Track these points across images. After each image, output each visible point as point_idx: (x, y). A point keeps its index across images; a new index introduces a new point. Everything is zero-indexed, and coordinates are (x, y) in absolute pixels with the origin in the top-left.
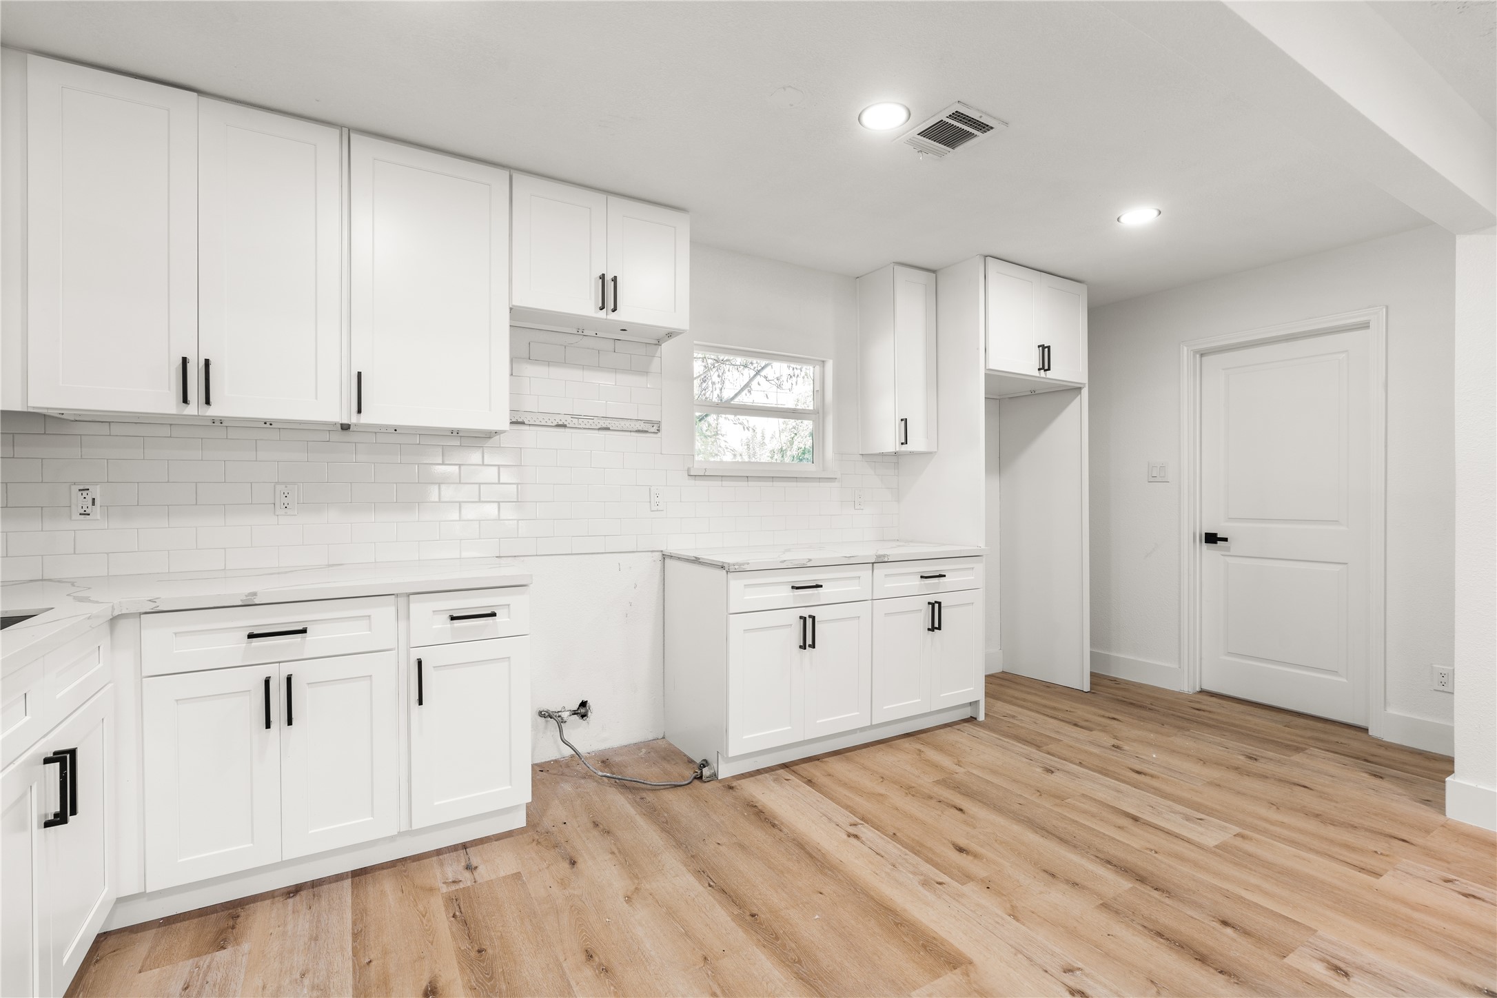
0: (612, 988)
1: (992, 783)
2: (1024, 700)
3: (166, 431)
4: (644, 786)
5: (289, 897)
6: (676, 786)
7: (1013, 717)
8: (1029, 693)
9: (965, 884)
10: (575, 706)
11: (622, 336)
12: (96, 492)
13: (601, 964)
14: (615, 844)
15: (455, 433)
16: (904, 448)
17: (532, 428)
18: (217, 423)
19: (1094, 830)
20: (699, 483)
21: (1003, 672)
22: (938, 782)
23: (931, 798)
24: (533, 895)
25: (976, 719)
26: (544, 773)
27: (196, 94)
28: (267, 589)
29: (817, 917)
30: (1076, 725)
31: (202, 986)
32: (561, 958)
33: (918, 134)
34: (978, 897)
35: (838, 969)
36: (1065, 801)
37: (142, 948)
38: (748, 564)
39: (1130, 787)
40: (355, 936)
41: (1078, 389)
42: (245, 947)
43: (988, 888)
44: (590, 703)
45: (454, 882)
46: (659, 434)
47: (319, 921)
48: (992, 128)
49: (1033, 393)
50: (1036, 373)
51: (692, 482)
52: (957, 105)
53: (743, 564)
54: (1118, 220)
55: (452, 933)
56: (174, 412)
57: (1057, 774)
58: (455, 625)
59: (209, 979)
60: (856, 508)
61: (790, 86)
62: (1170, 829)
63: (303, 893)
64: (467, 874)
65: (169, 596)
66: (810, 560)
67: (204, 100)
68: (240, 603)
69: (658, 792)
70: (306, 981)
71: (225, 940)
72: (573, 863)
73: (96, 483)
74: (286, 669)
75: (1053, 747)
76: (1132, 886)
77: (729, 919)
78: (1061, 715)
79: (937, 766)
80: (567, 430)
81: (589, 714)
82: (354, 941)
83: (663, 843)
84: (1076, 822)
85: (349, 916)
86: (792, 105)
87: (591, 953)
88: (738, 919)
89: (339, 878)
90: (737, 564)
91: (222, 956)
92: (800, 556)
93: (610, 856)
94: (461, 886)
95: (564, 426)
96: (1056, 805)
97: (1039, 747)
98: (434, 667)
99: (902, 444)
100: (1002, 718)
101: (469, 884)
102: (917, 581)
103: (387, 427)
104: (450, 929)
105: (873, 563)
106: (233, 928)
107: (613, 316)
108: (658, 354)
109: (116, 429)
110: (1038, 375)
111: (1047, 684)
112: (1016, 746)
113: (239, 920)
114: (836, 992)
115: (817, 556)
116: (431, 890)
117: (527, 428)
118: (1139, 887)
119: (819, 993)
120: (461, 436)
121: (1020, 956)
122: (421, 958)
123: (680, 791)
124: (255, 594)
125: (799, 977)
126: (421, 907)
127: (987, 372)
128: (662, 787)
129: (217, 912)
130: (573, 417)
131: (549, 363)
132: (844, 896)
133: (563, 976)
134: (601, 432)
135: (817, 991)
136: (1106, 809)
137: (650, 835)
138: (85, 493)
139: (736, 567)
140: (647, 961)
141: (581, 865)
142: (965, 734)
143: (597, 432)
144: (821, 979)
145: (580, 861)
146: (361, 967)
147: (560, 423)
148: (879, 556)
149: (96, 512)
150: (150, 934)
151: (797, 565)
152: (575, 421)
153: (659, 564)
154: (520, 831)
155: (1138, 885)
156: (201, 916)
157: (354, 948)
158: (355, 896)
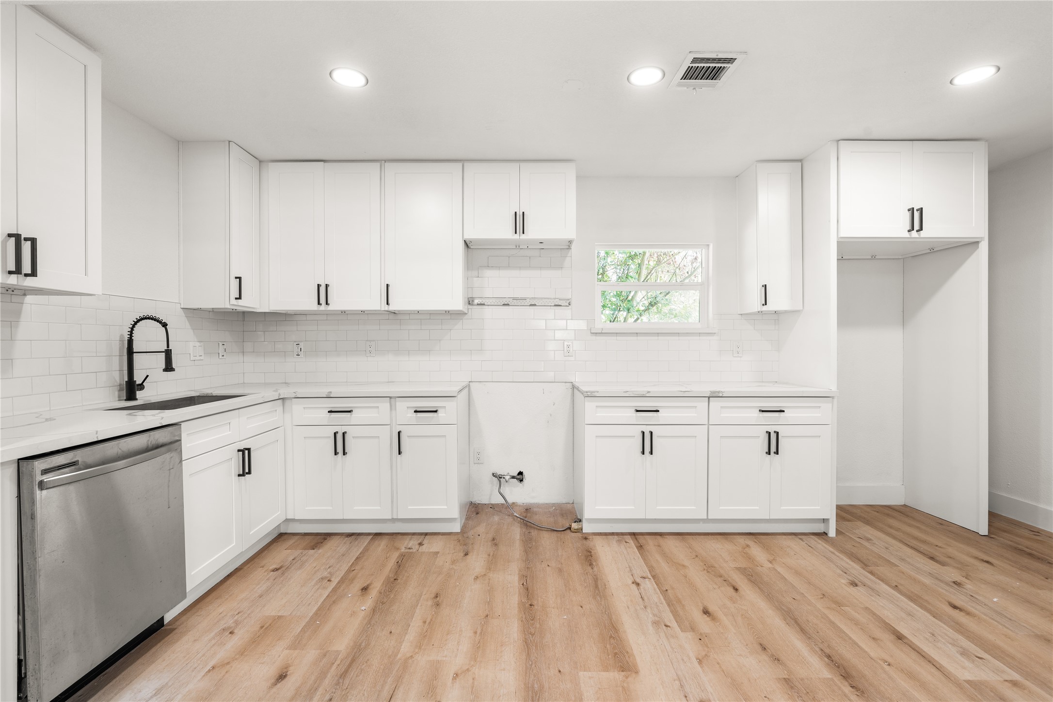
0: (434, 613)
1: (786, 579)
2: (898, 530)
3: (325, 317)
4: (533, 525)
5: (347, 537)
6: (554, 530)
7: (868, 540)
8: (910, 525)
9: (685, 631)
10: (515, 474)
11: (541, 246)
12: (302, 345)
13: (438, 601)
14: (494, 551)
15: (447, 312)
16: (765, 308)
17: (489, 307)
18: (343, 313)
19: (844, 632)
20: (598, 338)
21: (905, 506)
22: (738, 569)
23: (721, 576)
24: (436, 563)
25: (826, 534)
26: (491, 509)
27: (323, 163)
28: (336, 391)
29: (565, 617)
30: (932, 558)
31: (298, 560)
32: (424, 593)
33: (681, 79)
34: (686, 642)
35: (551, 645)
36: (843, 608)
37: (291, 541)
38: (598, 392)
39: (928, 615)
40: (357, 558)
41: (975, 244)
42: (320, 551)
43: (700, 639)
44: (524, 473)
45: (409, 548)
46: (570, 307)
47: (350, 549)
48: (736, 59)
49: (932, 251)
50: (907, 235)
51: (594, 337)
52: (690, 54)
53: (594, 392)
54: (951, 82)
55: (391, 568)
56: (316, 309)
57: (861, 589)
58: (418, 415)
59: (302, 559)
60: (734, 356)
61: (569, 80)
62: (933, 656)
63: (353, 537)
64: (417, 547)
65: (302, 391)
66: (649, 392)
67: (326, 164)
68: (325, 396)
69: (541, 532)
70: (329, 570)
71: (316, 546)
72: (466, 554)
73: (302, 341)
74: (344, 429)
75: (882, 570)
76: (830, 676)
77: (517, 602)
78: (923, 547)
79: (750, 559)
80: (510, 307)
81: (524, 480)
82: (355, 560)
83: (518, 557)
84: (833, 623)
85: (361, 550)
86: (580, 89)
87: (438, 595)
88: (521, 604)
89: (369, 534)
90: (589, 392)
91: (312, 552)
92: (641, 389)
93: (487, 556)
94: (411, 551)
95: (508, 305)
96: (828, 608)
97: (866, 565)
98: (408, 436)
99: (763, 305)
100: (858, 540)
101: (414, 551)
102: (756, 414)
103: (414, 311)
104: (392, 567)
105: (709, 397)
106: (322, 543)
107: (523, 237)
108: (569, 255)
109: (309, 318)
110: (908, 236)
111: (940, 521)
112: (842, 559)
113: (326, 541)
114: (538, 655)
115: (655, 390)
116: (398, 549)
117: (487, 307)
118: (838, 682)
119: (528, 652)
120: (451, 314)
121: (677, 682)
122: (372, 575)
123: (554, 534)
124: (331, 392)
125: (526, 642)
126: (388, 555)
127: (840, 240)
128: (546, 529)
129: (321, 535)
130: (514, 299)
131: (499, 268)
132: (594, 613)
133: (418, 601)
134: (531, 307)
135: (528, 650)
136: (877, 623)
137: (516, 551)
138: (298, 345)
139: (589, 394)
140: (459, 607)
141: (468, 557)
142: (803, 543)
143: (528, 307)
144: (536, 646)
145: (470, 554)
146: (350, 570)
147: (506, 303)
148: (714, 392)
149: (301, 353)
150: (297, 537)
151: (638, 395)
152: (515, 301)
153: (570, 391)
154: (457, 534)
155: (838, 680)
156: (316, 535)
157: (353, 563)
158: (369, 543)
